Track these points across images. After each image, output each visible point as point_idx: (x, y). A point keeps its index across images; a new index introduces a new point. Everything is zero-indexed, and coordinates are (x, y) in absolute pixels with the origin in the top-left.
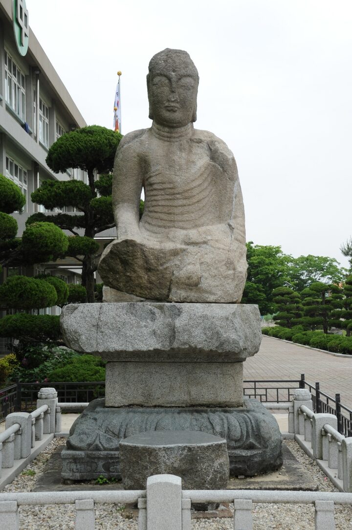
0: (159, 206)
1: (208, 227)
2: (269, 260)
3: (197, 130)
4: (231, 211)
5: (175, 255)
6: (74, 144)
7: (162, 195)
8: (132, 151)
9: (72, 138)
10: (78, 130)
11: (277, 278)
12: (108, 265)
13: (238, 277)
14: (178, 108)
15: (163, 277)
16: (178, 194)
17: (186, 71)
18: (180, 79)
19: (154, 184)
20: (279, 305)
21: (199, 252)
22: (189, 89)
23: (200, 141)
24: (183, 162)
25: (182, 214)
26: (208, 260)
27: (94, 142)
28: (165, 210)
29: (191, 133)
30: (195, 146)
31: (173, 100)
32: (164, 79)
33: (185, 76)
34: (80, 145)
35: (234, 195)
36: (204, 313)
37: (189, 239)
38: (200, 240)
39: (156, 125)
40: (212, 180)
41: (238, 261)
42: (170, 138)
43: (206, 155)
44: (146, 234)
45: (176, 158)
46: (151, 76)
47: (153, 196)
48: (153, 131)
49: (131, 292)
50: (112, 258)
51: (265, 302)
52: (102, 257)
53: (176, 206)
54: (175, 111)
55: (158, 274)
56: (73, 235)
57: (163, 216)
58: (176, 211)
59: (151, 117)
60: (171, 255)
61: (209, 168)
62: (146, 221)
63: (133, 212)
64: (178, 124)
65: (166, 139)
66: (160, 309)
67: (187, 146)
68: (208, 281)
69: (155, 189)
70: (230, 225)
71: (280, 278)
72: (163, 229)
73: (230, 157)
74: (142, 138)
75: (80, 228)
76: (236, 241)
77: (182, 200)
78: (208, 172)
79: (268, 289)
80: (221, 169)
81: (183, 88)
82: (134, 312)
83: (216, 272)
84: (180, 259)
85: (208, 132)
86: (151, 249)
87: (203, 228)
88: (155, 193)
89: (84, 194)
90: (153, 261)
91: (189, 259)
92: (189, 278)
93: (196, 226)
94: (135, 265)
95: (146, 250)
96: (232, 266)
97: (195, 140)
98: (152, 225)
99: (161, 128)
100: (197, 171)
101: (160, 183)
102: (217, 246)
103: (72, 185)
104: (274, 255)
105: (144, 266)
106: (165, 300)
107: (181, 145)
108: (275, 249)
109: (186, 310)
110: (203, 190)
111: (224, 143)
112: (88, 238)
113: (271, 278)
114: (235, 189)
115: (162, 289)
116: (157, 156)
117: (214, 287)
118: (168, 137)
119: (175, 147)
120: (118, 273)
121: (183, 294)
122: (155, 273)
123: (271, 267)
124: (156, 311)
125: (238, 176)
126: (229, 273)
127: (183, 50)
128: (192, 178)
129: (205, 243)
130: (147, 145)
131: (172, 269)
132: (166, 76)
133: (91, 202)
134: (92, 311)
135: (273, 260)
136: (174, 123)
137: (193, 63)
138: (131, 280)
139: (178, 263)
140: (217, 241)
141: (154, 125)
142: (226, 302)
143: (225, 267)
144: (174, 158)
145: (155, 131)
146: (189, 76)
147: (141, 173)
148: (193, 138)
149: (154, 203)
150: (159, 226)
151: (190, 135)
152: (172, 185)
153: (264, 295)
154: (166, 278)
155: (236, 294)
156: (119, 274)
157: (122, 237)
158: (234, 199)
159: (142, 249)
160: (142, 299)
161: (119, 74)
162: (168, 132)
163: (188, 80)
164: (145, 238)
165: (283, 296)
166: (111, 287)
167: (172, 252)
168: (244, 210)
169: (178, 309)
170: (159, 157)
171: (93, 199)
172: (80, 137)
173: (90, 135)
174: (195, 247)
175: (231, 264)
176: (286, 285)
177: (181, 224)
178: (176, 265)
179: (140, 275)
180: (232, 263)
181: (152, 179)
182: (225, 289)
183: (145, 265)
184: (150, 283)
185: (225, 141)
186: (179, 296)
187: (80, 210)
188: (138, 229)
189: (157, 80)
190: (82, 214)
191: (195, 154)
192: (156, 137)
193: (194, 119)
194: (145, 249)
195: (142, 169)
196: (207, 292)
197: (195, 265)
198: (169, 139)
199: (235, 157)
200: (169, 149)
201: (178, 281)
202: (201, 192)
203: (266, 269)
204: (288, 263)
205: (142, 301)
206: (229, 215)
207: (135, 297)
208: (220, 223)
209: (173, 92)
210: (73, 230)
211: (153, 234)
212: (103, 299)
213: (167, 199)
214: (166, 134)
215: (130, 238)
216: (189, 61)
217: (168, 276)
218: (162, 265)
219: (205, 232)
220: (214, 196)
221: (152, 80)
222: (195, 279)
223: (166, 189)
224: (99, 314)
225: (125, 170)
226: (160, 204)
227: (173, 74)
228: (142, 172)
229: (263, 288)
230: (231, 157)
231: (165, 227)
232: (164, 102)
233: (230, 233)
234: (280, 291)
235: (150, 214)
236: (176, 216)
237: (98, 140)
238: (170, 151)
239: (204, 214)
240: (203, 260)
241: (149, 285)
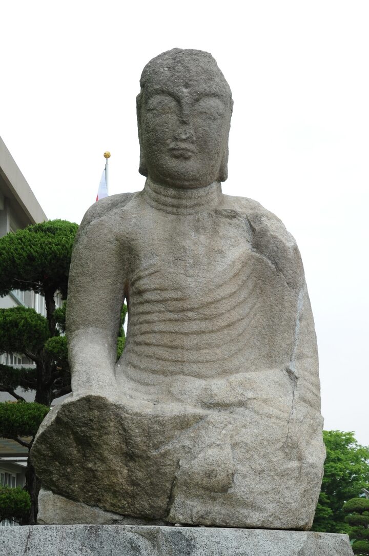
0: (155, 332)
1: (248, 375)
2: (336, 453)
3: (227, 196)
4: (292, 345)
5: (183, 428)
6: (22, 248)
7: (160, 312)
8: (105, 231)
9: (21, 239)
10: (31, 227)
11: (349, 484)
12: (51, 448)
13: (307, 474)
14: (193, 152)
15: (158, 471)
16: (192, 310)
17: (209, 87)
18: (197, 100)
19: (145, 291)
20: (355, 528)
21: (230, 423)
22: (215, 119)
23: (233, 215)
24: (201, 250)
25: (198, 348)
26: (248, 439)
27: (56, 245)
28: (166, 340)
29: (216, 200)
30: (224, 223)
31: (184, 137)
32: (167, 100)
33: (207, 95)
34: (32, 251)
35: (297, 315)
36: (241, 550)
37: (212, 396)
38: (232, 400)
39: (152, 185)
40: (255, 286)
41: (308, 443)
42: (178, 207)
43: (245, 240)
44: (127, 386)
45: (188, 244)
46: (144, 95)
47: (143, 313)
48: (146, 196)
49: (93, 503)
50: (59, 433)
51: (331, 522)
52: (41, 431)
53: (186, 334)
54: (187, 159)
55: (148, 466)
56: (14, 400)
57: (160, 352)
58: (188, 342)
59: (143, 171)
60: (175, 428)
61: (250, 263)
62: (129, 363)
63: (104, 345)
64: (192, 183)
65: (170, 209)
66: (150, 540)
67: (208, 223)
68: (248, 481)
69: (148, 302)
70: (290, 372)
71: (354, 483)
72: (161, 376)
73: (289, 245)
74: (125, 208)
75: (30, 391)
76: (303, 403)
77: (198, 322)
78: (247, 271)
79: (335, 500)
80: (273, 266)
81: (204, 117)
82: (97, 545)
83: (264, 463)
84: (192, 435)
85: (247, 200)
86: (137, 414)
87: (238, 375)
88: (147, 307)
89: (35, 331)
90: (139, 439)
91: (209, 436)
92: (209, 475)
93: (225, 372)
94: (105, 447)
95: (126, 418)
96: (295, 451)
97: (224, 213)
98: (141, 369)
99: (161, 189)
100: (226, 269)
101: (156, 289)
102: (266, 410)
103: (15, 316)
104: (344, 445)
105: (121, 449)
106: (161, 519)
107: (198, 220)
108: (344, 436)
109: (203, 544)
110: (238, 305)
111: (279, 221)
112: (39, 405)
113: (340, 482)
114: (300, 304)
115: (156, 496)
116: (153, 239)
117: (261, 494)
118: (173, 206)
119: (186, 224)
120: (69, 463)
121: (197, 507)
122: (143, 464)
123: (339, 465)
124: (143, 543)
125: (304, 280)
126: (289, 466)
127: (204, 50)
128: (218, 281)
129: (241, 404)
130: (134, 220)
131: (175, 455)
132: (171, 95)
133: (46, 345)
134: (11, 544)
135: (343, 453)
136: (185, 180)
137: (222, 74)
138: (95, 476)
139: (188, 443)
140: (265, 401)
141: (149, 186)
142: (285, 527)
143: (281, 454)
144: (184, 244)
145: (150, 196)
146: (214, 95)
147: (122, 272)
148: (220, 208)
149: (145, 327)
150: (154, 372)
151: (214, 204)
152: (180, 293)
153: (330, 511)
154: (165, 474)
155: (303, 510)
156: (71, 464)
157: (80, 392)
158: (298, 322)
159: (117, 415)
160: (116, 517)
161: (107, 156)
162: (174, 197)
163: (213, 102)
164: (125, 394)
165: (361, 514)
166: (54, 492)
167: (178, 421)
168: (316, 345)
169: (187, 540)
170: (156, 242)
171: (50, 339)
172: (34, 238)
173: (50, 234)
174: (223, 413)
175: (293, 448)
176: (364, 495)
177: (195, 367)
178: (184, 447)
179: (114, 467)
180: (295, 446)
181: (141, 282)
182: (281, 500)
183: (124, 446)
184: (134, 483)
185: (279, 217)
186: (189, 512)
187: (29, 358)
188: (112, 375)
189: (154, 101)
190: (34, 366)
191: (224, 237)
192: (152, 206)
193: (222, 177)
194: (124, 415)
195: (124, 265)
196: (245, 504)
197: (221, 448)
198: (175, 209)
199: (298, 244)
200: (175, 228)
201: (189, 481)
202: (234, 307)
203: (332, 467)
204: (365, 460)
205: (115, 522)
206: (289, 353)
207: (101, 512)
208: (271, 367)
209: (184, 123)
210: (15, 391)
211: (140, 387)
212: (39, 516)
213: (170, 320)
214: (170, 200)
215: (95, 392)
216: (215, 69)
217: (168, 470)
218: (156, 447)
219: (241, 384)
220: (258, 316)
221: (146, 103)
222: (222, 476)
223: (167, 300)
224: (25, 551)
225: (91, 266)
226: (156, 329)
227: (185, 90)
228: (124, 270)
229: (328, 498)
230: (292, 244)
231: (164, 373)
232: (168, 141)
233: (290, 387)
234: (355, 504)
235: (137, 348)
236: (186, 353)
237: (63, 242)
238: (177, 231)
239: (240, 350)
240: (237, 439)
241: (130, 488)
